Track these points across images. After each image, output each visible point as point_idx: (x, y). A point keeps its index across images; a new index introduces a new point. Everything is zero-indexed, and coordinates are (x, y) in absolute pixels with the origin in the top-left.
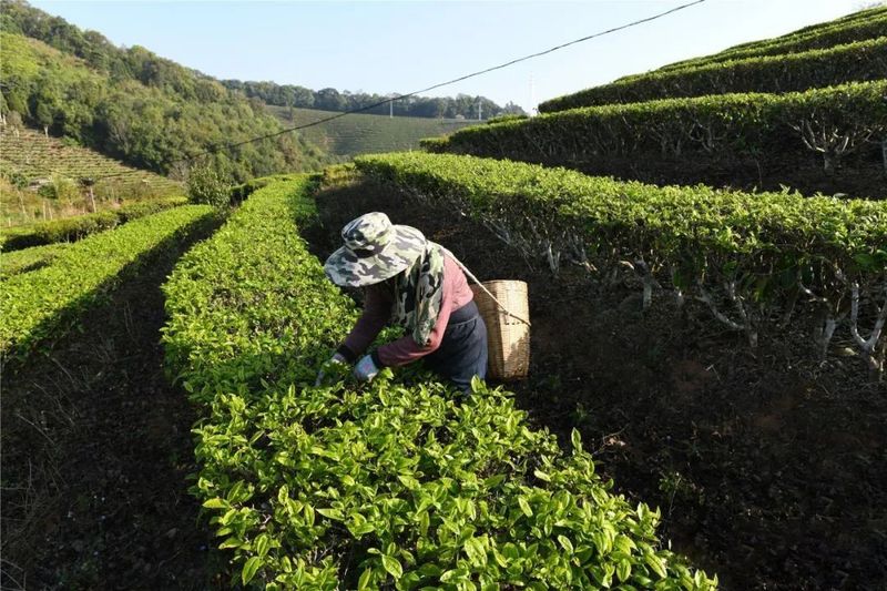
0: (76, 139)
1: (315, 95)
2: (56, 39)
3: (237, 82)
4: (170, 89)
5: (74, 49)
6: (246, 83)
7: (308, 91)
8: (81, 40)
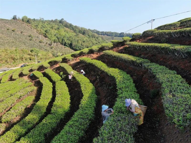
0: (67, 46)
1: (119, 34)
2: (70, 27)
3: (104, 32)
4: (87, 35)
5: (72, 29)
6: (105, 32)
7: (118, 33)
8: (74, 27)
